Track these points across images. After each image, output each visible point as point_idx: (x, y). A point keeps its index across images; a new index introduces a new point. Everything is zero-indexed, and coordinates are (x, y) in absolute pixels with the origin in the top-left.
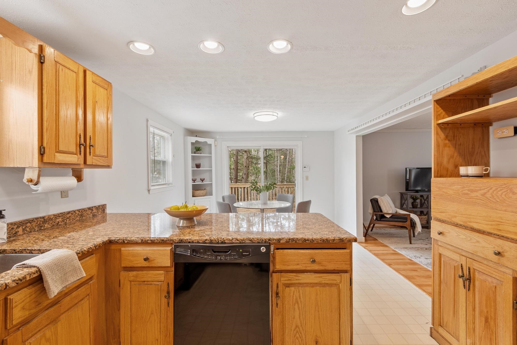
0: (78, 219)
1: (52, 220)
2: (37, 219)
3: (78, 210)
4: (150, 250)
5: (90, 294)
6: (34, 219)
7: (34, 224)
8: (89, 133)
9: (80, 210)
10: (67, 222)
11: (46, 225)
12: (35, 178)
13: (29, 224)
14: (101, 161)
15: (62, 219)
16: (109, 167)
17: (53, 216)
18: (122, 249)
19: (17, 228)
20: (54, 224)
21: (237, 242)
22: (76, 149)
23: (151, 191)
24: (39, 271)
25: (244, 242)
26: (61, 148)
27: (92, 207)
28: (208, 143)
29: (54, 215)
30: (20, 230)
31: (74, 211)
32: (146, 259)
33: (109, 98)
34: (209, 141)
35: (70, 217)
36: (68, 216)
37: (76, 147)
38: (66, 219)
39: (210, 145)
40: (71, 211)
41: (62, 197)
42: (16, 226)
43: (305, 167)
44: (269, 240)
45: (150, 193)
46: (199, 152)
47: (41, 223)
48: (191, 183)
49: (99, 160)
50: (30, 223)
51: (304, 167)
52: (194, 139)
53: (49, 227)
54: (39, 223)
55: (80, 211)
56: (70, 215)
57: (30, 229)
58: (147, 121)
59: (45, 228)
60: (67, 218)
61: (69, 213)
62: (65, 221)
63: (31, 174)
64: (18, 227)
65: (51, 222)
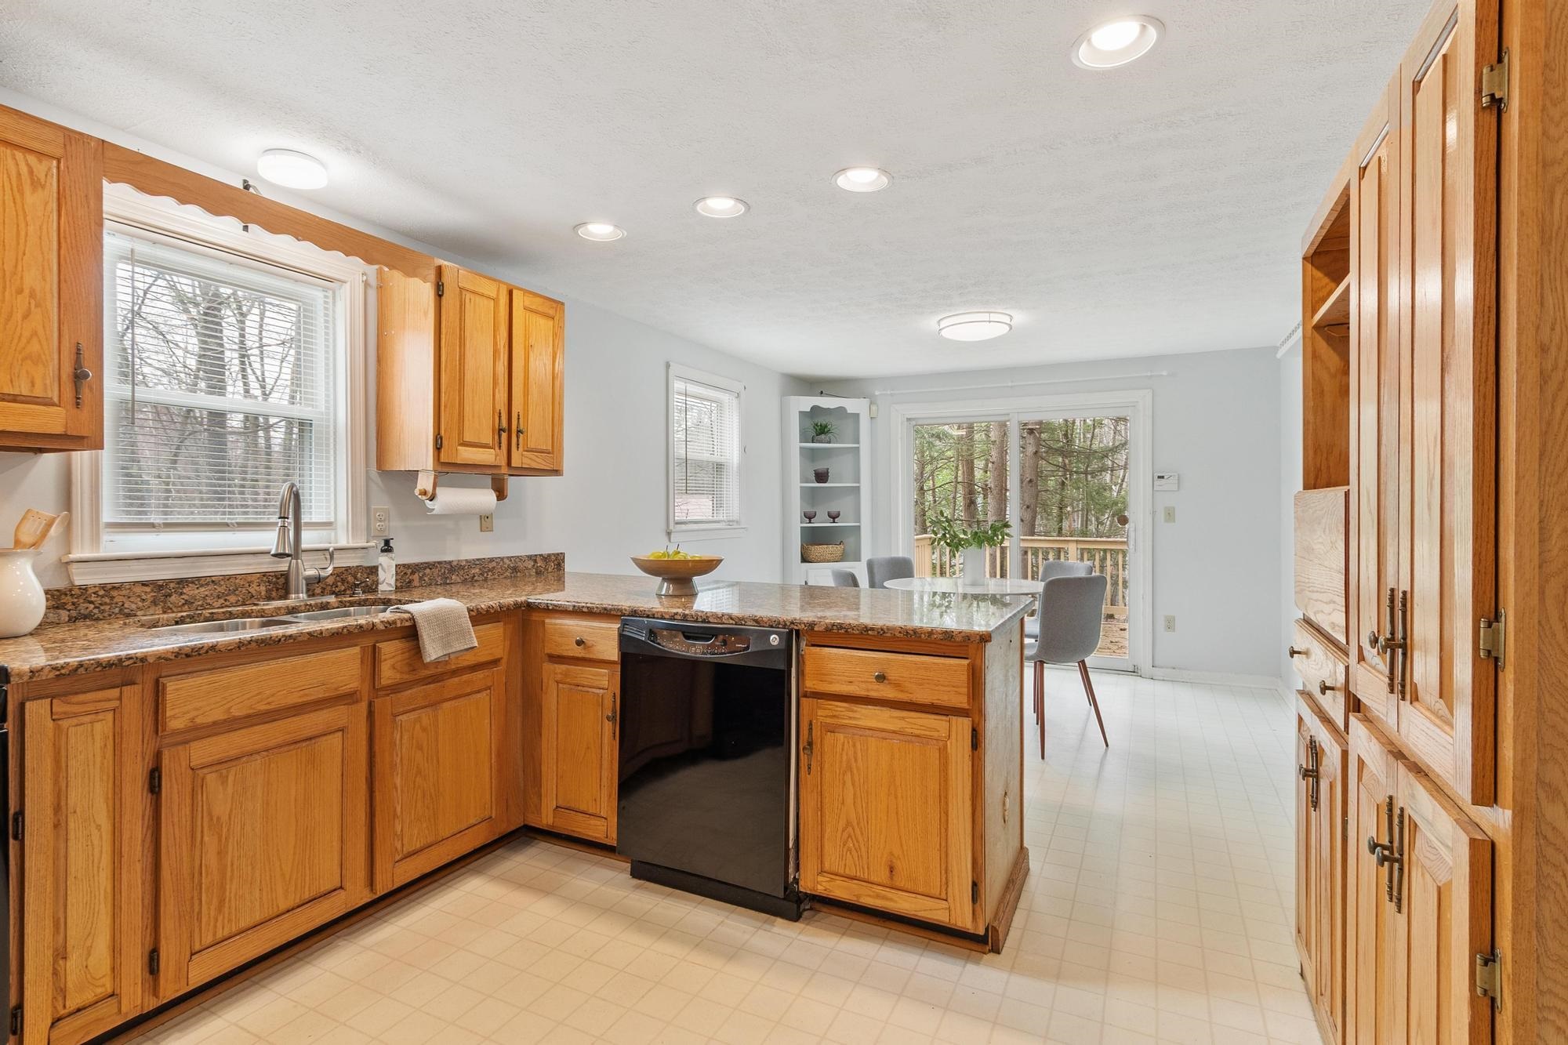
0: (509, 575)
1: (463, 569)
2: (439, 563)
3: (508, 558)
4: (586, 627)
5: (492, 688)
6: (435, 562)
7: (436, 571)
8: (517, 407)
9: (512, 557)
10: (489, 576)
11: (453, 577)
12: (430, 489)
13: (428, 571)
14: (537, 460)
15: (480, 569)
16: (556, 472)
17: (465, 563)
18: (547, 621)
19: (411, 574)
20: (467, 577)
21: (731, 622)
22: (493, 438)
23: (672, 535)
24: (412, 619)
25: (743, 623)
26: (468, 438)
27: (536, 555)
28: (849, 412)
29: (467, 561)
30: (416, 577)
31: (502, 559)
32: (580, 643)
33: (556, 335)
34: (851, 405)
35: (494, 568)
36: (491, 566)
37: (493, 434)
38: (487, 572)
39: (856, 416)
40: (496, 558)
41: (481, 531)
42: (410, 570)
43: (1163, 477)
44: (792, 623)
45: (672, 541)
46: (823, 436)
47: (447, 571)
48: (797, 524)
49: (534, 458)
50: (431, 569)
51: (1159, 477)
52: (807, 403)
53: (459, 580)
54: (443, 571)
55: (512, 559)
56: (494, 564)
57: (429, 579)
58: (668, 366)
59: (453, 581)
60: (489, 571)
61: (491, 560)
62: (485, 575)
63: (425, 482)
64: (413, 573)
65: (461, 572)
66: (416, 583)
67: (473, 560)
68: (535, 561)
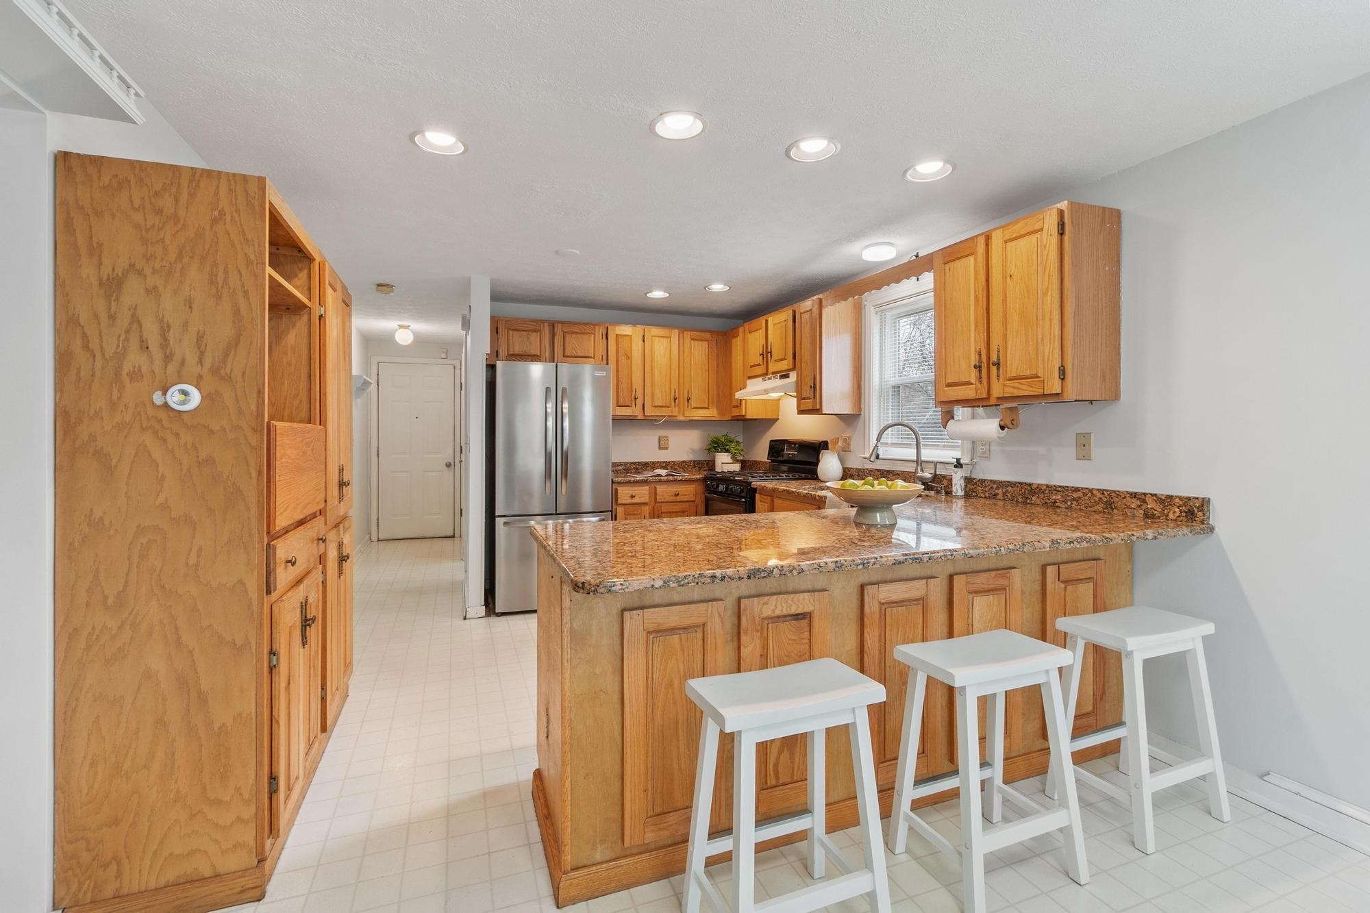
0: (1101, 509)
1: (1044, 493)
2: (1019, 483)
3: (1099, 490)
6: (1016, 483)
7: (1017, 491)
8: (996, 341)
9: (1104, 490)
10: (1073, 506)
11: (1033, 498)
13: (1009, 488)
15: (1062, 496)
17: (1045, 487)
20: (1047, 501)
27: (1144, 494)
29: (1047, 486)
30: (1000, 491)
31: (1091, 491)
35: (1079, 498)
36: (1075, 495)
38: (1070, 500)
40: (1082, 488)
41: (1077, 458)
42: (996, 486)
47: (1027, 492)
50: (1012, 487)
53: (1039, 503)
54: (1023, 490)
55: (1105, 492)
56: (1080, 494)
57: (1011, 495)
59: (1033, 502)
60: (1074, 500)
61: (1076, 490)
62: (1069, 503)
64: (998, 488)
65: (1042, 496)
66: (1000, 496)
67: (1055, 486)
68: (1144, 501)
